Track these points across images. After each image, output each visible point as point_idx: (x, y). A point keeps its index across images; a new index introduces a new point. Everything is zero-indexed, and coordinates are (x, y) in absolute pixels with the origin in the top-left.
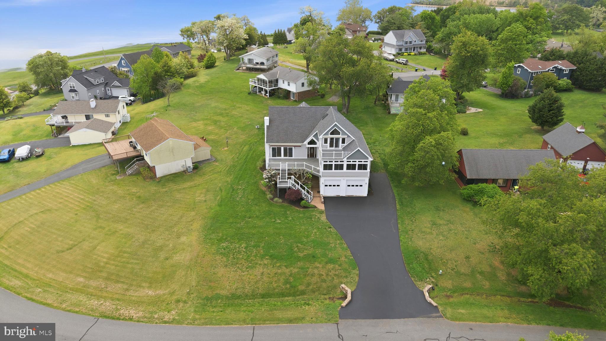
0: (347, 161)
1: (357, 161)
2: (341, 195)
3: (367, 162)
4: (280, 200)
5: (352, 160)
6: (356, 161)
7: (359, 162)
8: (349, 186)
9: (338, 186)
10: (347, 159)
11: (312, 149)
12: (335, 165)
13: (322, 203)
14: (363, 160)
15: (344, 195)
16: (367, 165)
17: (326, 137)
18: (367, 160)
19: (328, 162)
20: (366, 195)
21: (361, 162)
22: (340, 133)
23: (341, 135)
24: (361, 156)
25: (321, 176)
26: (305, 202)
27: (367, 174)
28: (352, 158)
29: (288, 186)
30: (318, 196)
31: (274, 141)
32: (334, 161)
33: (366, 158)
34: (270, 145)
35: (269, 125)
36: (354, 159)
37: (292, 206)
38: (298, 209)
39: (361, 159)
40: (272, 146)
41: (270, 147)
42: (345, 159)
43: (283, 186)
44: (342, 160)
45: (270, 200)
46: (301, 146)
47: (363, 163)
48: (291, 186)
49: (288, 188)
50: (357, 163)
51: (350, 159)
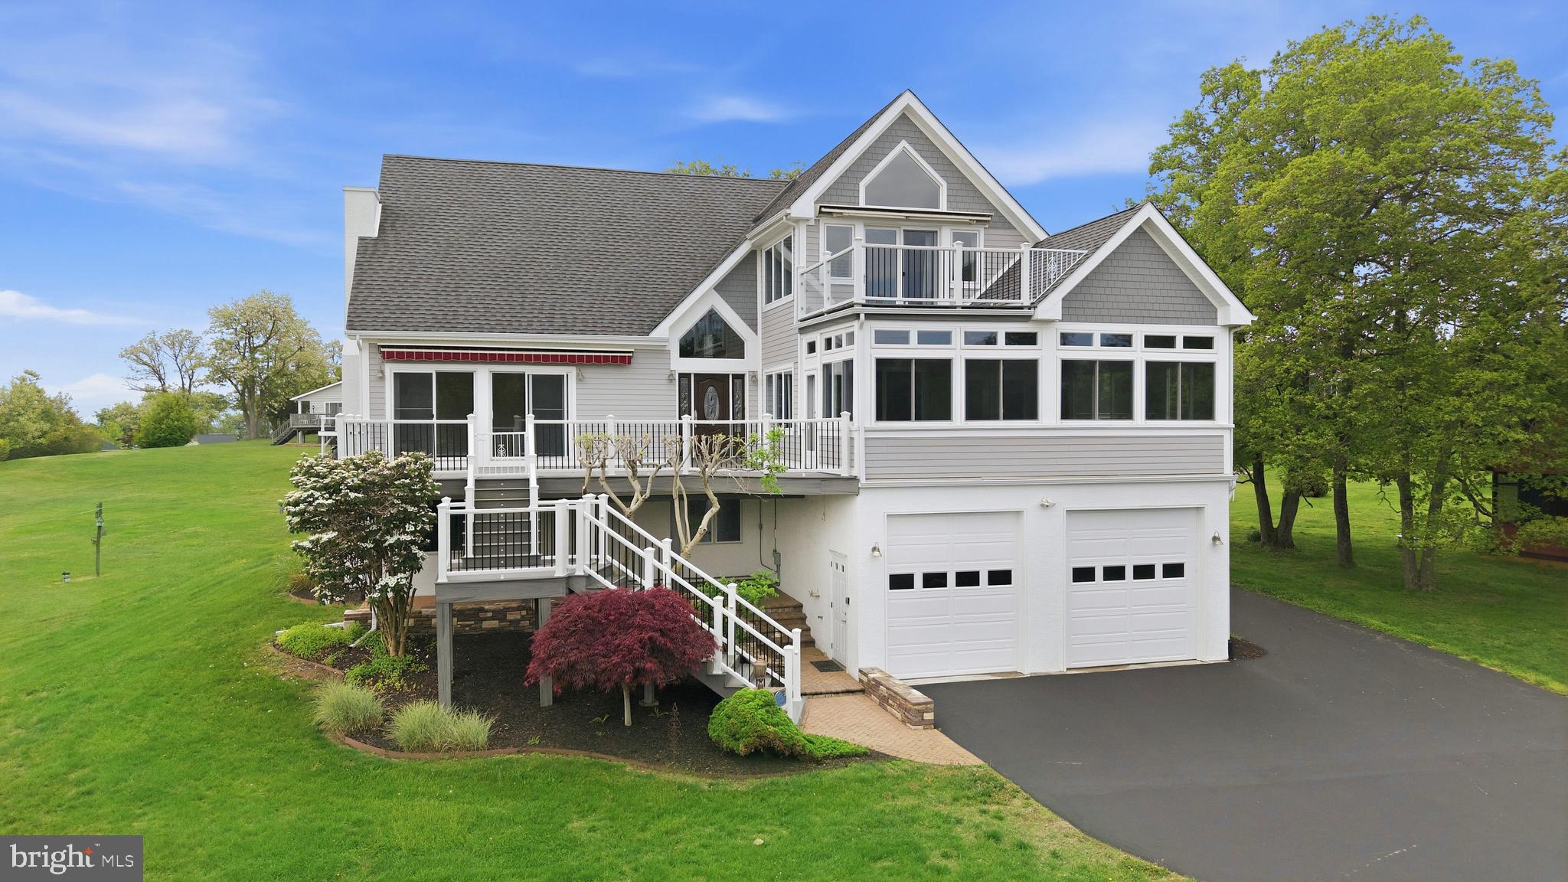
0: (1066, 339)
1: (1138, 341)
2: (1028, 669)
3: (1206, 343)
4: (474, 726)
5: (1097, 329)
6: (1125, 341)
7: (1152, 342)
8: (1083, 574)
9: (1000, 578)
10: (1067, 316)
11: (711, 393)
12: (971, 365)
14: (1180, 331)
15: (1056, 665)
16: (1208, 369)
17: (841, 216)
18: (1213, 321)
19: (913, 338)
20: (1221, 655)
21: (1168, 342)
22: (937, 188)
23: (943, 208)
24: (1164, 293)
25: (863, 481)
26: (767, 712)
27: (1219, 459)
28: (1100, 305)
29: (559, 570)
30: (844, 689)
31: (410, 320)
32: (958, 330)
33: (1196, 308)
34: (382, 350)
35: (377, 236)
36: (1112, 312)
37: (616, 762)
38: (691, 780)
39: (1166, 320)
40: (400, 357)
41: (382, 372)
42: (1051, 307)
43: (502, 578)
44: (1027, 318)
45: (348, 740)
46: (632, 361)
47: (1179, 354)
48: (583, 574)
49: (562, 592)
50: (1139, 356)
51: (1086, 318)
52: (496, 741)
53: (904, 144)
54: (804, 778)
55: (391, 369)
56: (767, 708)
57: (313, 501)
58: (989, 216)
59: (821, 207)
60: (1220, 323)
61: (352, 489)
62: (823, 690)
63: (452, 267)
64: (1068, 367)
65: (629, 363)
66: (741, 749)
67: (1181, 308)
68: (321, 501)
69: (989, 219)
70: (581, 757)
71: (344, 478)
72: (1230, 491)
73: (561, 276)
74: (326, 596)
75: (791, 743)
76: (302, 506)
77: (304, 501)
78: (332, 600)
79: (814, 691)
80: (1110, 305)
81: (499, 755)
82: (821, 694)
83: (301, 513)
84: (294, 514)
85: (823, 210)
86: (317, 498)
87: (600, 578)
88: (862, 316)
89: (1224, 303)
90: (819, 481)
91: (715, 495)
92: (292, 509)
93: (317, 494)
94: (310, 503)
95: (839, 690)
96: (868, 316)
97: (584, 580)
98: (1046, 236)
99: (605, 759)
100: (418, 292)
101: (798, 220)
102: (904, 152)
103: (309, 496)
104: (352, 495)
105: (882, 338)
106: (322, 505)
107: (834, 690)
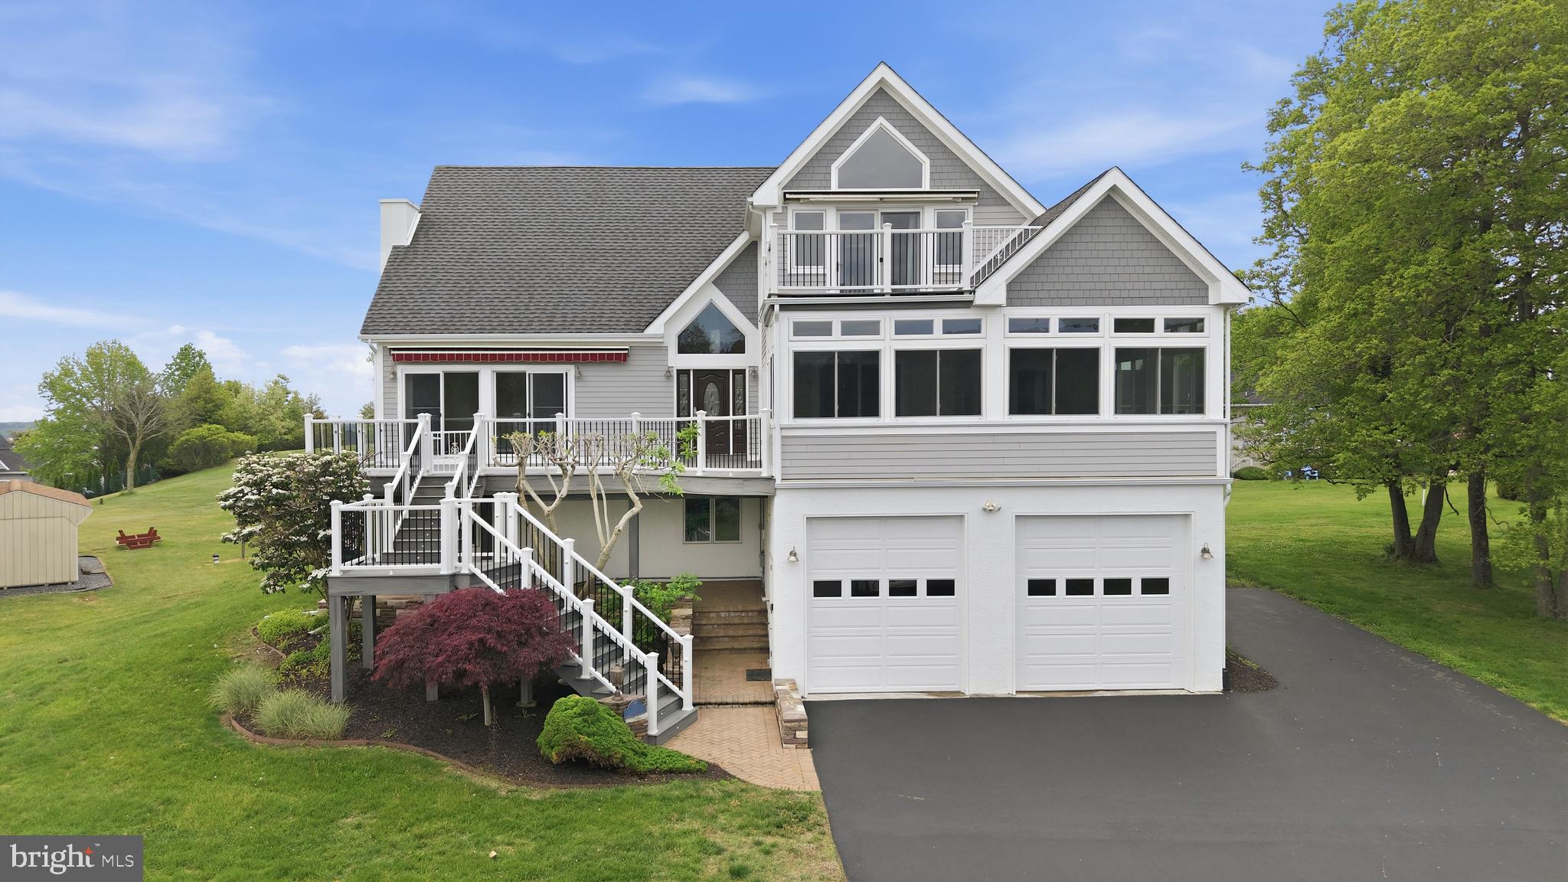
0: (1017, 326)
1: (1107, 325)
2: (970, 691)
3: (1194, 325)
5: (1055, 314)
6: (1092, 325)
7: (1122, 325)
8: (1041, 587)
9: (941, 588)
10: (1011, 301)
11: (711, 389)
12: (901, 356)
13: (788, 737)
14: (1160, 313)
15: (1005, 687)
16: (1197, 356)
17: (808, 202)
18: (1203, 300)
19: (837, 329)
20: (1212, 683)
21: (1146, 325)
22: (920, 165)
23: (926, 187)
24: (1139, 270)
25: (778, 481)
26: (586, 721)
27: (1210, 459)
28: (1058, 286)
29: (444, 568)
30: (752, 700)
31: (420, 323)
32: (887, 319)
33: (1181, 285)
34: (393, 352)
35: (408, 243)
36: (1072, 294)
37: (443, 760)
38: (494, 784)
39: (1142, 301)
40: (409, 359)
41: (394, 374)
42: (994, 291)
43: (391, 574)
44: (968, 304)
45: (234, 723)
46: (628, 358)
47: (1159, 339)
48: (467, 572)
49: (444, 589)
50: (1107, 342)
51: (1041, 302)
52: (349, 732)
53: (881, 120)
54: (606, 792)
55: (403, 370)
56: (586, 717)
57: (243, 497)
58: (974, 192)
59: (785, 193)
60: (1211, 302)
61: (275, 486)
62: (730, 700)
63: (471, 271)
64: (1017, 355)
65: (625, 360)
66: (555, 758)
67: (1162, 285)
68: (250, 496)
69: (976, 195)
70: (413, 753)
71: (270, 476)
72: (1225, 497)
73: (572, 275)
74: (270, 586)
75: (607, 754)
76: (231, 501)
77: (234, 495)
78: (275, 589)
79: (719, 701)
80: (1069, 286)
81: (345, 746)
82: (727, 704)
83: (231, 507)
84: (224, 508)
85: (788, 196)
86: (247, 494)
87: (483, 577)
88: (777, 308)
89: (1215, 280)
90: (741, 481)
91: (637, 494)
92: (223, 503)
93: (247, 489)
94: (238, 499)
95: (747, 700)
96: (783, 307)
97: (468, 578)
98: (1044, 211)
99: (433, 757)
100: (432, 296)
101: (765, 209)
102: (881, 130)
103: (239, 492)
104: (274, 491)
105: (800, 329)
106: (249, 500)
107: (741, 700)
